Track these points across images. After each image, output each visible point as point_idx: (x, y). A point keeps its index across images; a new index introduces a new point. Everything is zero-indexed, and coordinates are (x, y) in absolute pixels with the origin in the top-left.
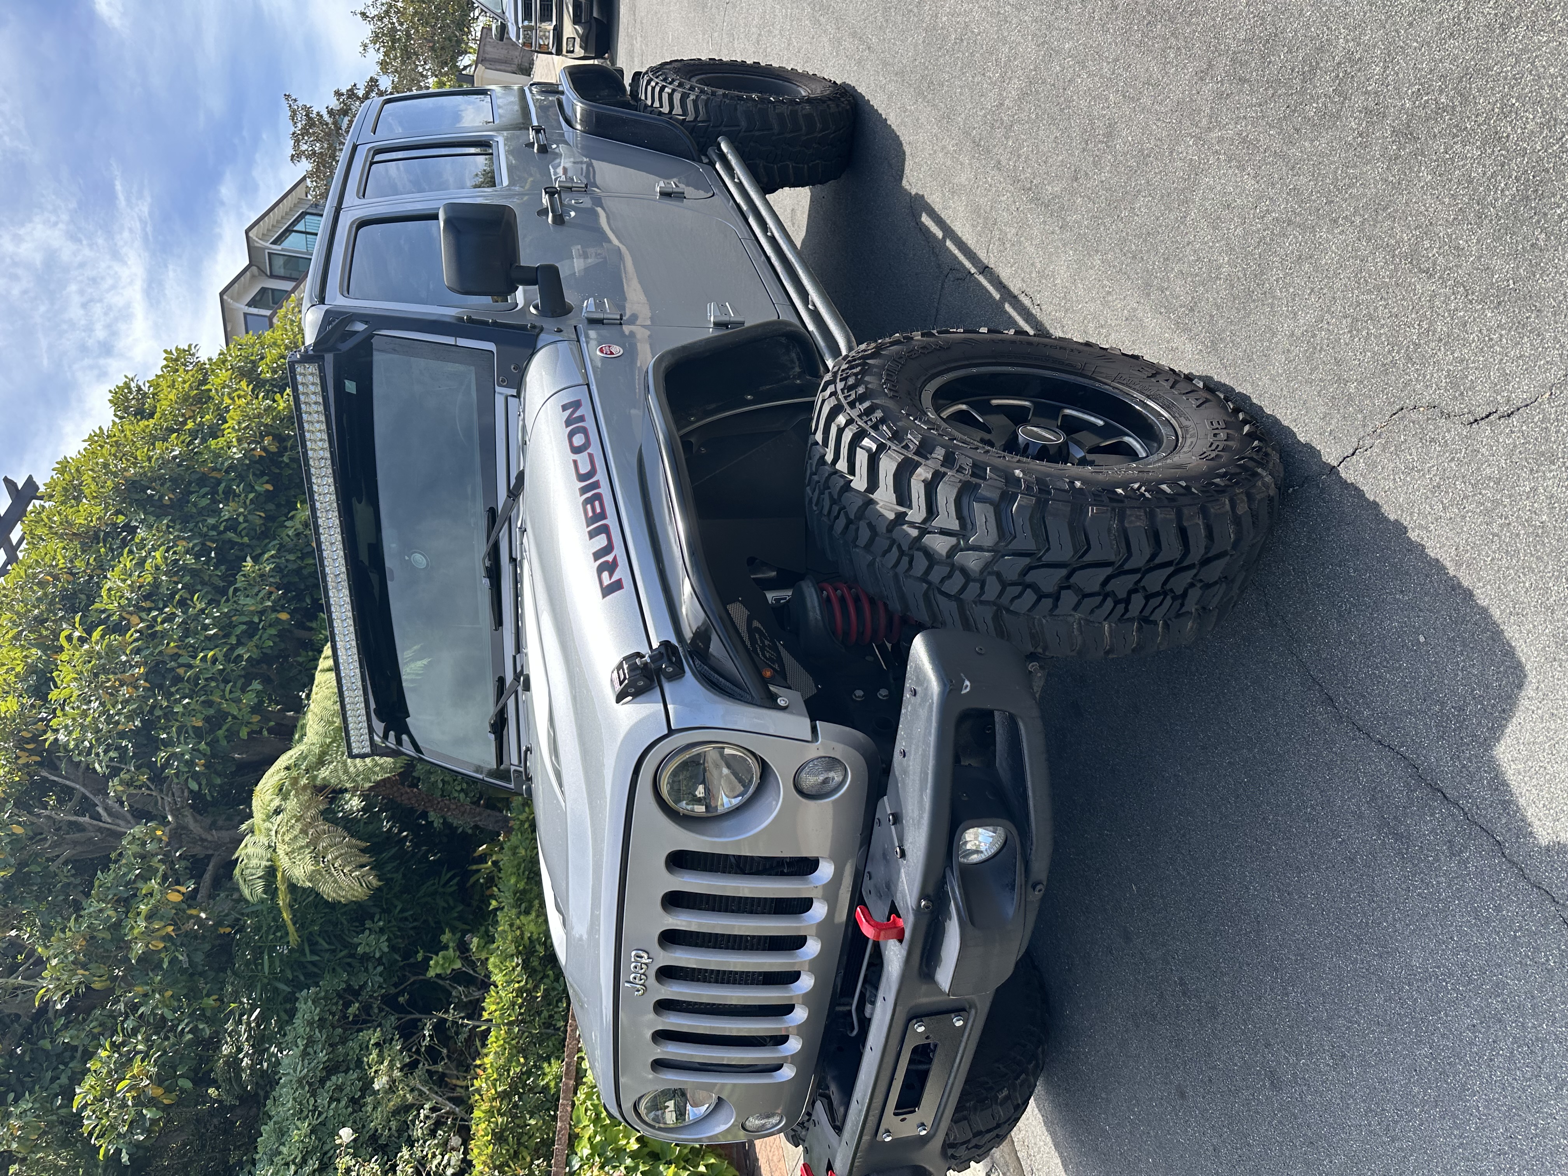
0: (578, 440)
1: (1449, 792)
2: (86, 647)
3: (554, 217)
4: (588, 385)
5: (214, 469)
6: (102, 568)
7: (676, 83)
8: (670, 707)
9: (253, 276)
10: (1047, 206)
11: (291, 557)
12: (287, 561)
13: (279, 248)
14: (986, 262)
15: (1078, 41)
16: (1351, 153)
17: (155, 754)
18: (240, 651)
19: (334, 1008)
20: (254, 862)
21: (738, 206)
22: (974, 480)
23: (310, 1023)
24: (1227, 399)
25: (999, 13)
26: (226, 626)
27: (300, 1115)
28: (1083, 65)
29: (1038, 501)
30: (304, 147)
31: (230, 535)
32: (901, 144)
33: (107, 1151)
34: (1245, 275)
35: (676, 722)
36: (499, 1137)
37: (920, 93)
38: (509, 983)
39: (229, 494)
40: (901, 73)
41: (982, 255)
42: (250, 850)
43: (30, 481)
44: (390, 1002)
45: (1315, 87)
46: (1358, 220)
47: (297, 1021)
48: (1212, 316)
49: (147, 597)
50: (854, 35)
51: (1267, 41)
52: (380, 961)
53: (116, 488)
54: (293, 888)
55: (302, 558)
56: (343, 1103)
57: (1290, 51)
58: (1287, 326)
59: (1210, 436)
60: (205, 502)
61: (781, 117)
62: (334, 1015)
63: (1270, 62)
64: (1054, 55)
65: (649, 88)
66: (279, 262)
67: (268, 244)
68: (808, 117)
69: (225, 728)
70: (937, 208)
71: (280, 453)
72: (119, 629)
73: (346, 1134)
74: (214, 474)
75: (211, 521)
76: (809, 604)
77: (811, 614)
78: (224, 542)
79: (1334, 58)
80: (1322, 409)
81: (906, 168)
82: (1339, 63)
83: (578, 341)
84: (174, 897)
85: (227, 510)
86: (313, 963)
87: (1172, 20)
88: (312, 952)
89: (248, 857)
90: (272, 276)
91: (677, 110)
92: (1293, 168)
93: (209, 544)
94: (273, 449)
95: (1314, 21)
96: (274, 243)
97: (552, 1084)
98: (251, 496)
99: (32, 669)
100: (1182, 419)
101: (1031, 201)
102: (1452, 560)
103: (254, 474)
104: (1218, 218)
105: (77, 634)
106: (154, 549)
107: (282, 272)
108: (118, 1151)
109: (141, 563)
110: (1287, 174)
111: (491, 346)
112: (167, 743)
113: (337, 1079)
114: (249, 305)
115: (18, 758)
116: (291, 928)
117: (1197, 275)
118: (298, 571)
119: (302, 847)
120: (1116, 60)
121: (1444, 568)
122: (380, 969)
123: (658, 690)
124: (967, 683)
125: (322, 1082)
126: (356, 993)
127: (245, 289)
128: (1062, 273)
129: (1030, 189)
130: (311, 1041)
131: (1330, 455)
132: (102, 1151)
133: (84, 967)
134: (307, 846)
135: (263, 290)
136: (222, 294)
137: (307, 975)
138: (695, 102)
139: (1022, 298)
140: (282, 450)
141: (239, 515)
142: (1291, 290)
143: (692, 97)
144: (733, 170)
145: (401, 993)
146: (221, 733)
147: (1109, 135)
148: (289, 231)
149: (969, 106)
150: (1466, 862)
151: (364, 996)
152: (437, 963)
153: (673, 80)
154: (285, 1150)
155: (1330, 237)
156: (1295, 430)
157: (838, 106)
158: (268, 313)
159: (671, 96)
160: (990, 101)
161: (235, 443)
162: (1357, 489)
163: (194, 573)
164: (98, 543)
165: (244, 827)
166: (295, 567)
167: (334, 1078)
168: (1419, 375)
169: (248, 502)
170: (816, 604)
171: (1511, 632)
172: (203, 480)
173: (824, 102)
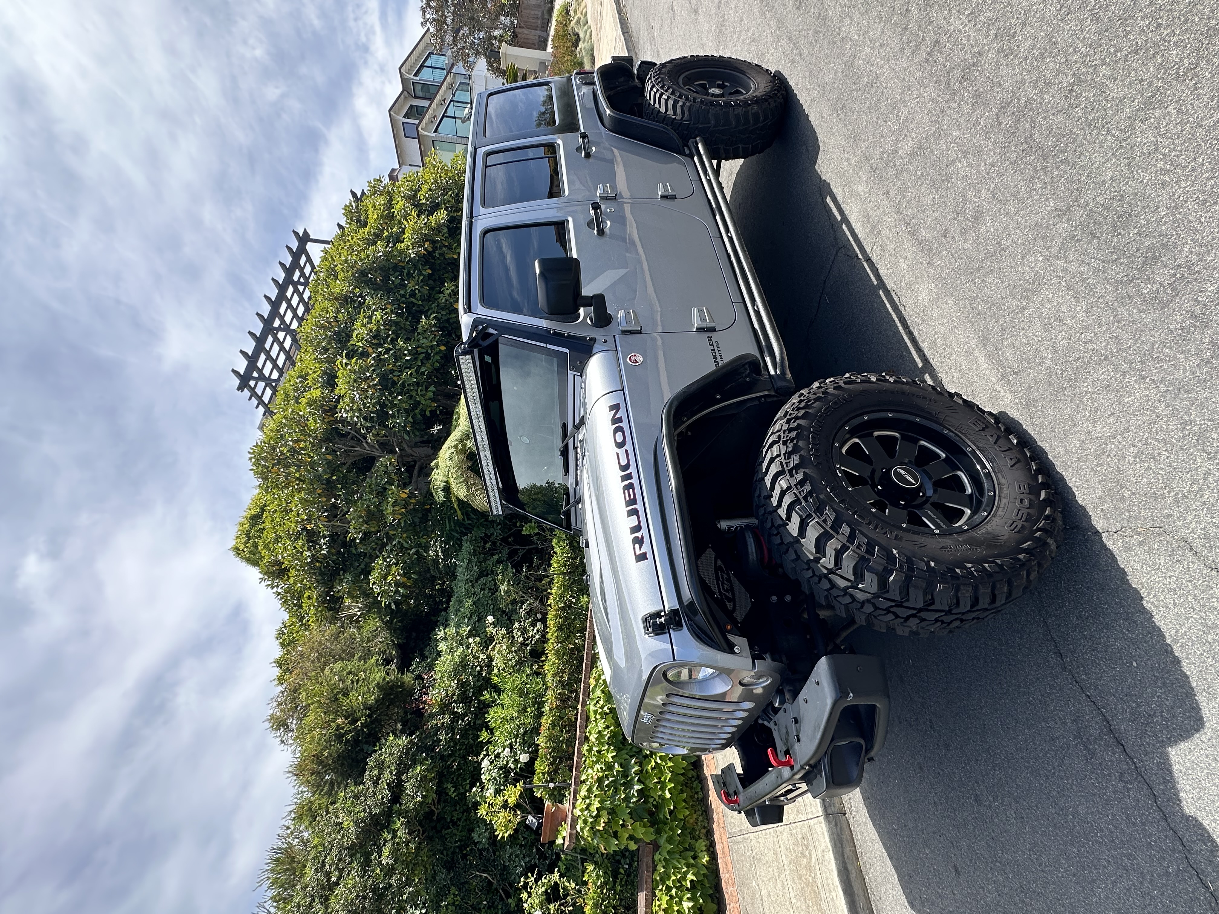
0: (619, 438)
1: (1128, 750)
2: (349, 367)
3: (598, 231)
4: (623, 390)
5: (400, 261)
6: (352, 319)
7: (670, 91)
8: (675, 648)
9: (405, 97)
10: (920, 243)
11: (444, 313)
12: (442, 315)
13: (418, 78)
14: (870, 256)
15: (964, 134)
16: (1170, 337)
17: (387, 421)
18: (423, 369)
19: (479, 545)
20: (438, 483)
21: (709, 200)
22: (867, 556)
23: (469, 553)
24: (1033, 459)
25: (904, 79)
26: (415, 354)
27: (468, 595)
28: (965, 153)
29: (906, 577)
30: (428, 16)
31: (412, 300)
32: (818, 140)
33: (385, 602)
34: (1062, 374)
35: (678, 657)
36: (560, 628)
37: (835, 110)
38: (563, 553)
39: (410, 276)
40: (823, 87)
41: (868, 249)
42: (436, 477)
43: (305, 232)
44: (504, 540)
45: (1153, 273)
46: (1162, 388)
47: (464, 551)
48: (1030, 387)
49: (374, 337)
50: (790, 39)
51: (1121, 216)
52: (500, 524)
53: (353, 275)
54: (458, 500)
55: (450, 314)
56: (486, 592)
57: (1139, 234)
58: (1086, 426)
59: (1018, 501)
60: (397, 282)
61: (737, 116)
62: (479, 548)
63: (1119, 234)
64: (943, 136)
65: (653, 93)
66: (418, 87)
67: (411, 76)
68: (756, 115)
69: (419, 409)
70: (840, 199)
71: (434, 251)
72: (364, 355)
73: (490, 619)
74: (401, 264)
75: (402, 292)
76: (750, 550)
77: (751, 557)
78: (409, 303)
79: (1176, 260)
80: (1099, 493)
81: (819, 159)
82: (1179, 266)
83: (616, 350)
84: (404, 496)
85: (411, 285)
86: (469, 524)
87: (1045, 157)
88: (468, 519)
89: (436, 480)
90: (416, 97)
91: (670, 112)
92: (1119, 322)
93: (402, 305)
94: (430, 249)
95: (1166, 222)
96: (415, 75)
97: (585, 606)
98: (421, 278)
99: (325, 373)
100: (999, 475)
101: (909, 233)
102: (1171, 636)
103: (421, 264)
104: (1051, 324)
105: (344, 361)
106: (376, 310)
107: (420, 94)
108: (390, 604)
109: (370, 317)
110: (1113, 324)
111: (566, 350)
112: (393, 416)
113: (483, 580)
114: (404, 117)
115: (324, 418)
116: (458, 510)
117: (1024, 353)
118: (448, 320)
119: (461, 482)
120: (993, 165)
121: (1164, 637)
122: (499, 527)
123: (668, 634)
124: (851, 695)
125: (477, 580)
126: (489, 537)
127: (402, 107)
128: (924, 296)
129: (909, 224)
130: (470, 561)
131: (1099, 523)
132: (383, 603)
133: (367, 523)
134: (464, 482)
135: (412, 106)
136: (390, 111)
137: (466, 528)
138: (682, 107)
139: (893, 293)
140: (435, 249)
141: (416, 289)
142: (1096, 405)
143: (680, 104)
144: (707, 171)
145: (509, 536)
146: (417, 411)
147: (976, 218)
148: (422, 66)
149: (871, 139)
150: (1129, 790)
151: (492, 539)
152: (526, 529)
153: (668, 88)
154: (462, 610)
155: (1137, 386)
156: (1076, 493)
157: (775, 101)
158: (417, 122)
159: (666, 101)
160: (888, 143)
161: (411, 247)
162: (1112, 554)
163: (396, 323)
164: (347, 304)
165: (433, 464)
166: (446, 318)
167: (482, 579)
168: (1181, 516)
169: (420, 281)
170: (754, 551)
171: (1201, 698)
172: (396, 268)
173: (766, 100)
